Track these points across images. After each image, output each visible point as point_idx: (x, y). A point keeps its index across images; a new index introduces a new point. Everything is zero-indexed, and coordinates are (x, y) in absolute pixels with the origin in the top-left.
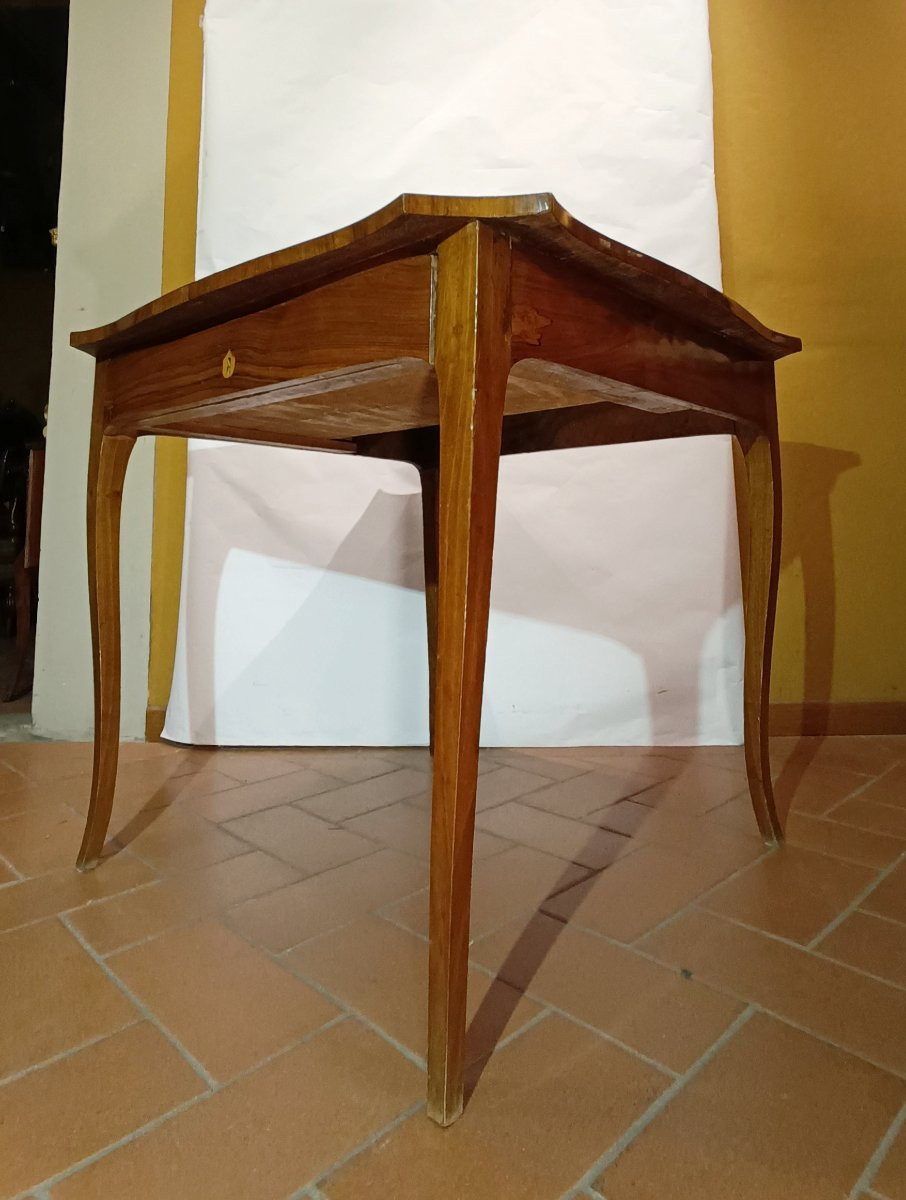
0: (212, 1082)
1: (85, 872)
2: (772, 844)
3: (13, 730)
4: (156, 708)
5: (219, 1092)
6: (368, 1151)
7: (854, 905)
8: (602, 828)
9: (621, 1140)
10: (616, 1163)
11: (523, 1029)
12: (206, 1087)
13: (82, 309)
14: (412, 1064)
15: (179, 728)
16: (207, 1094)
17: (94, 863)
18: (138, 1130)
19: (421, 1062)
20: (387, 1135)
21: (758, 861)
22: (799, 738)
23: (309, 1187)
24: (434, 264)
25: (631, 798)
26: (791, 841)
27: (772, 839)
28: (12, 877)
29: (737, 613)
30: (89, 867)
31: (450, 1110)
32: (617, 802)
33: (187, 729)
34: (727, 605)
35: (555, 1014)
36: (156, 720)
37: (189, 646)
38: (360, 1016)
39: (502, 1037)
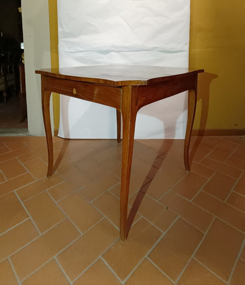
0: (81, 233)
1: (49, 178)
2: (188, 172)
3: (25, 134)
4: (56, 130)
5: (83, 236)
6: (110, 249)
7: (201, 190)
8: (153, 166)
9: (153, 247)
10: (152, 252)
11: (137, 221)
12: (81, 235)
13: (30, 36)
14: (117, 229)
15: (62, 134)
16: (81, 236)
17: (50, 177)
18: (70, 244)
19: (118, 229)
20: (113, 245)
21: (184, 177)
22: (197, 136)
23: (100, 257)
24: (121, 91)
25: (160, 157)
26: (192, 171)
27: (187, 171)
28: (34, 180)
29: (186, 112)
30: (49, 177)
31: (124, 241)
32: (157, 158)
33: (63, 134)
34: (184, 110)
35: (143, 218)
36: (56, 132)
37: (63, 117)
38: (107, 218)
39: (133, 223)
